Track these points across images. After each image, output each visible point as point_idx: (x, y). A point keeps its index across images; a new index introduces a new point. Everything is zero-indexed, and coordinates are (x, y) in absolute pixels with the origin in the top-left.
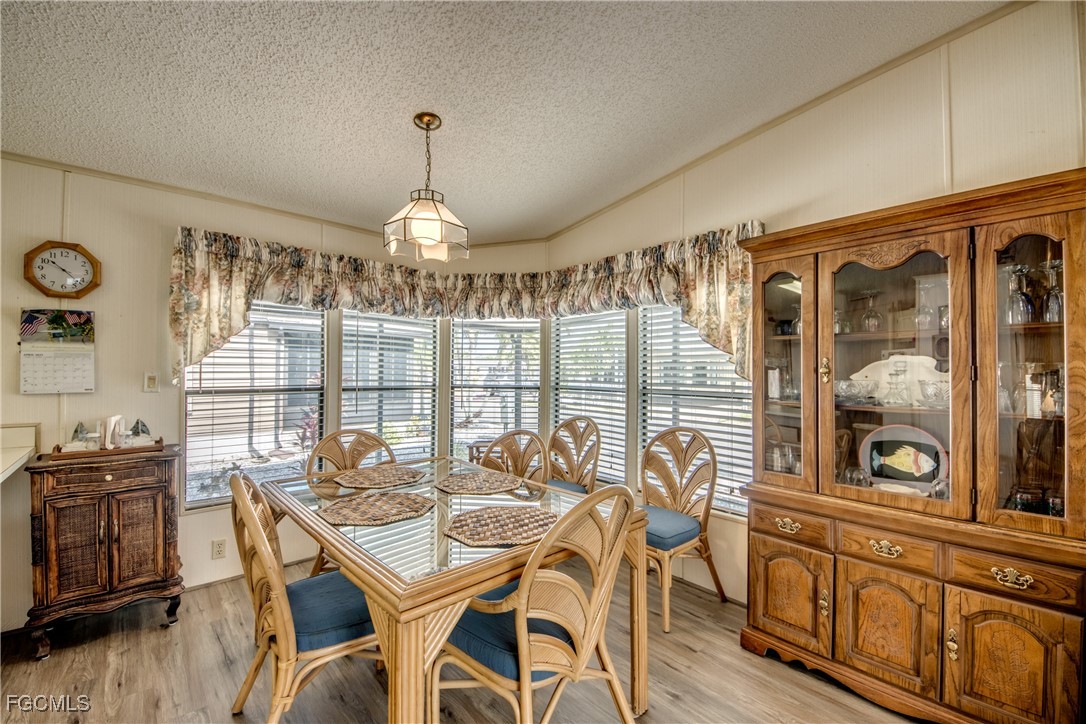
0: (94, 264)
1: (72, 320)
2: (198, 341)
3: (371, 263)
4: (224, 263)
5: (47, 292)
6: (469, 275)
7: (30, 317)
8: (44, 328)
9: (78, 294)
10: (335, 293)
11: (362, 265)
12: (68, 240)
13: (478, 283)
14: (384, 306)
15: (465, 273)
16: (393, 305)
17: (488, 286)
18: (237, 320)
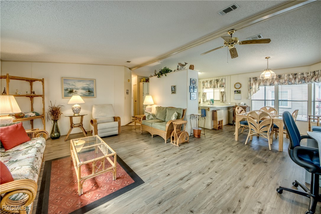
0: (241, 85)
1: (239, 91)
2: (252, 93)
3: (283, 75)
4: (255, 81)
5: (236, 88)
6: (314, 71)
7: (235, 91)
8: (236, 92)
9: (239, 88)
10: (273, 83)
11: (281, 76)
12: (238, 82)
13: (317, 73)
14: (285, 84)
15: (313, 71)
16: (288, 83)
17: (319, 73)
18: (257, 89)
